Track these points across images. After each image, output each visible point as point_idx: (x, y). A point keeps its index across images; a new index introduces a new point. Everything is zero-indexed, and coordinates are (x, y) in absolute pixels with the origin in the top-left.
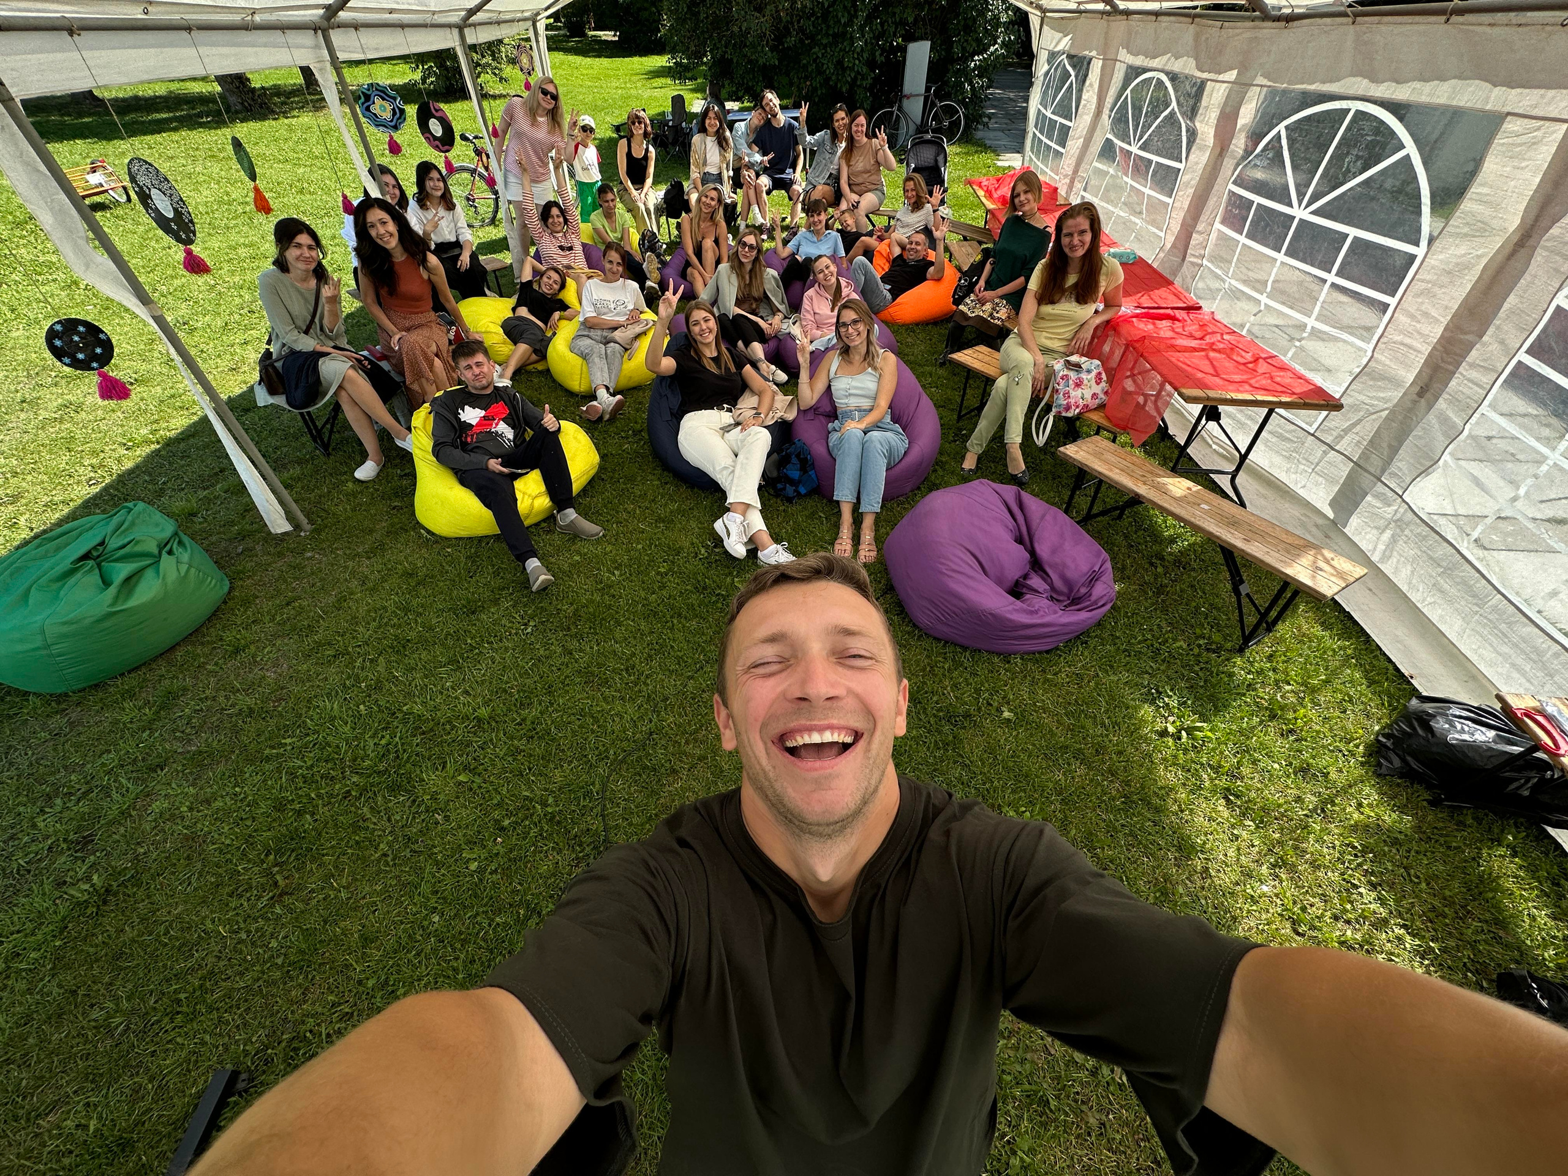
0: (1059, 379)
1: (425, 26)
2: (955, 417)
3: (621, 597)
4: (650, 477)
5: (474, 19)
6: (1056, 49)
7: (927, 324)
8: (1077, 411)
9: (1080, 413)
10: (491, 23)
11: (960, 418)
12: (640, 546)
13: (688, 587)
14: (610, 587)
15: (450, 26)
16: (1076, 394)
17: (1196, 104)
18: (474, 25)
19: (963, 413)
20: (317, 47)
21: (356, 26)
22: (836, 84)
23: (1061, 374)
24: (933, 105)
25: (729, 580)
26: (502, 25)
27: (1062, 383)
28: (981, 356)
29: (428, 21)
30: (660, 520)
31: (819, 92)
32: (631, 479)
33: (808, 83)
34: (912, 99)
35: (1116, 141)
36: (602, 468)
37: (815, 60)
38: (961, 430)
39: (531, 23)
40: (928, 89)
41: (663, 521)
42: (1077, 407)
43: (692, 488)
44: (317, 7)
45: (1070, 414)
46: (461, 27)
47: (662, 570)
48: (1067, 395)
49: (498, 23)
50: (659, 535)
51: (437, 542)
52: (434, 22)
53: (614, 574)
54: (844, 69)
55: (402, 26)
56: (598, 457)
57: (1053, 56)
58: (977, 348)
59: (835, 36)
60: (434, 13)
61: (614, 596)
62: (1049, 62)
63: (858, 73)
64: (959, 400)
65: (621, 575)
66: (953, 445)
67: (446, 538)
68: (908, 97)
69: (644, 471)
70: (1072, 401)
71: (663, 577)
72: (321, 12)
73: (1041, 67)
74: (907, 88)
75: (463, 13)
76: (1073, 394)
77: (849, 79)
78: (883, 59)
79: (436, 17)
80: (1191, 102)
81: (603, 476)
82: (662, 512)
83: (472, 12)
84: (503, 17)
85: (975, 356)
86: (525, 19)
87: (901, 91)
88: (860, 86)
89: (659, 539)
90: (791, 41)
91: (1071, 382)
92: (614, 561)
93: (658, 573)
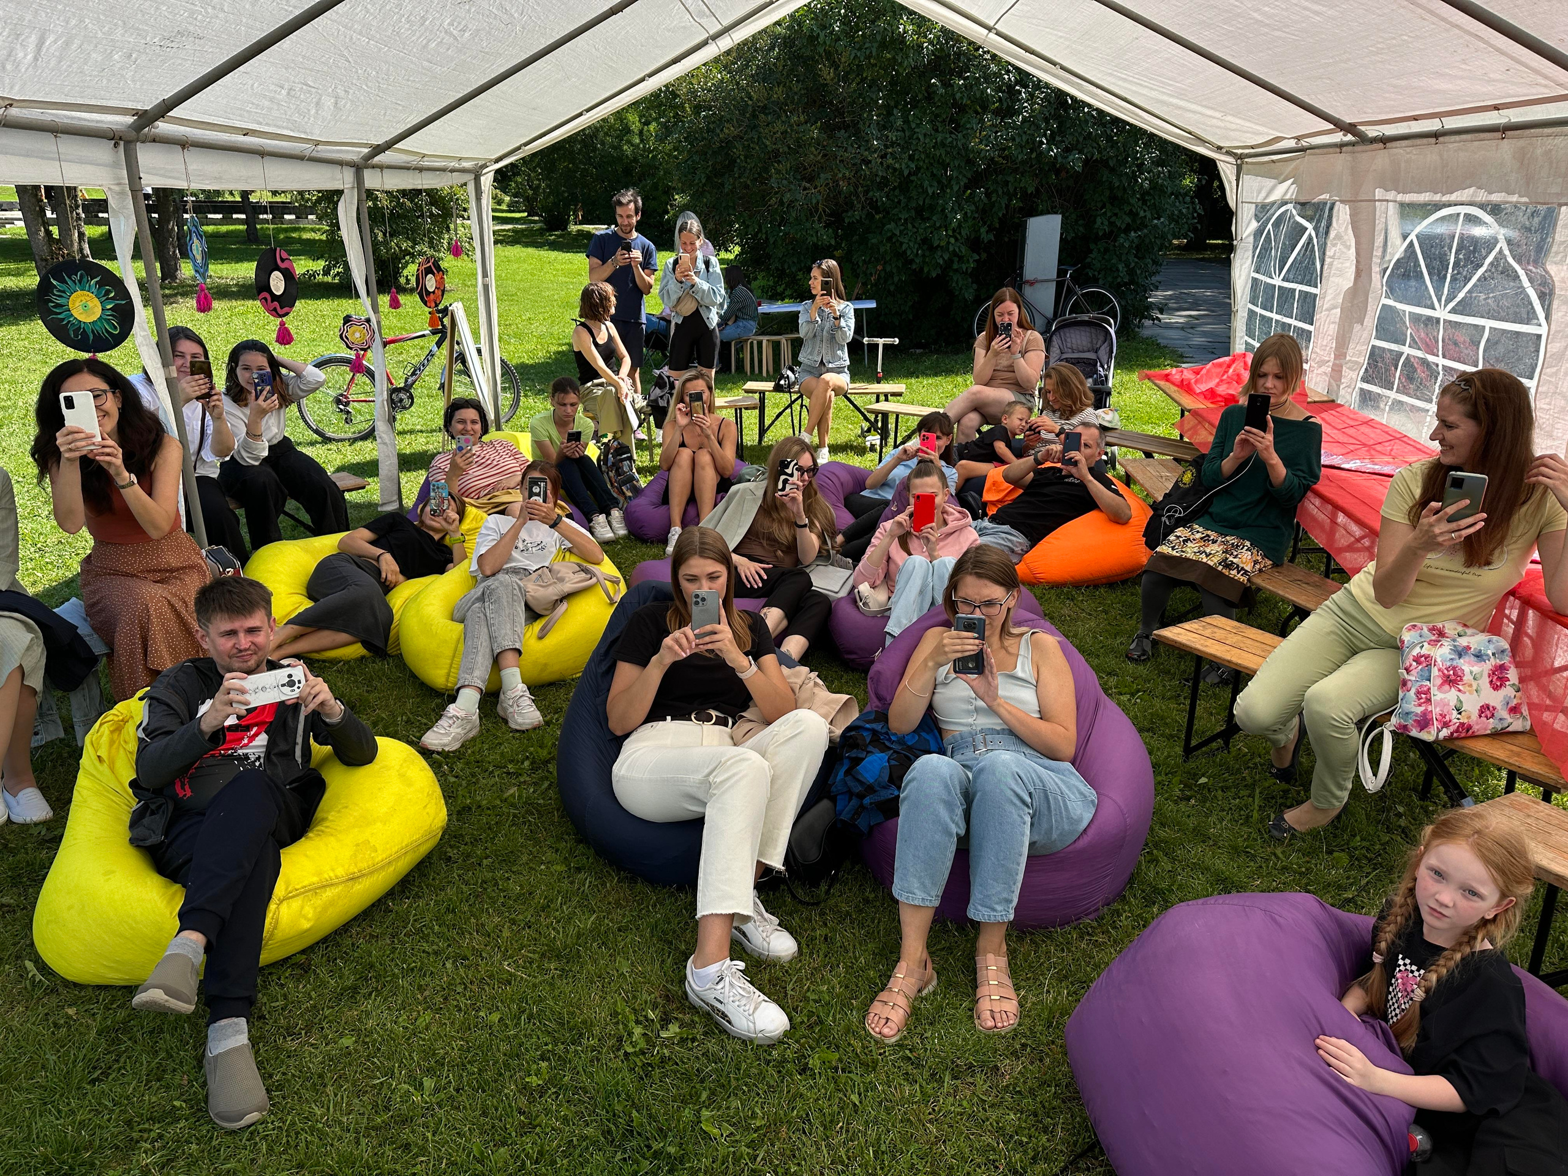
0: (1409, 661)
1: (300, 158)
2: (1179, 750)
3: (423, 1151)
4: (550, 855)
5: (379, 159)
6: (1268, 201)
7: (1096, 587)
8: (1445, 733)
9: (1450, 738)
10: (408, 169)
11: (1188, 751)
12: (495, 1017)
13: (589, 1131)
14: (405, 1121)
15: (341, 163)
16: (1444, 698)
17: (1543, 240)
18: (381, 167)
19: (1194, 743)
20: (115, 165)
21: (184, 144)
22: (922, 269)
23: (1416, 651)
24: (1070, 292)
25: (687, 1113)
26: (425, 174)
27: (1416, 669)
28: (1219, 634)
29: (307, 153)
30: (552, 953)
31: (896, 279)
32: (507, 859)
33: (879, 268)
34: (1037, 285)
35: (1400, 306)
36: (450, 836)
37: (889, 239)
38: (1195, 776)
39: (473, 176)
40: (1061, 273)
41: (558, 957)
42: (1446, 725)
43: (633, 880)
44: (123, 111)
45: (1428, 736)
46: (359, 168)
47: (534, 1081)
48: (1424, 696)
49: (421, 169)
50: (544, 991)
51: (54, 991)
52: (314, 154)
53: (420, 1087)
54: (932, 249)
55: (262, 153)
56: (444, 812)
57: (1263, 210)
58: (1208, 619)
59: (919, 211)
60: (317, 143)
61: (407, 1147)
62: (1257, 218)
63: (955, 254)
64: (1183, 719)
65: (437, 1090)
66: (1182, 806)
67: (75, 984)
68: (1032, 283)
69: (537, 842)
70: (1436, 711)
71: (532, 1101)
72: (130, 120)
73: (1245, 227)
74: (1029, 272)
75: (366, 150)
76: (1437, 696)
77: (941, 262)
78: (991, 237)
79: (320, 147)
80: (1535, 238)
81: (451, 852)
82: (559, 937)
83: (378, 150)
84: (426, 163)
85: (1207, 633)
86: (463, 171)
87: (1021, 275)
88: (956, 270)
89: (541, 1000)
90: (856, 215)
91: (1435, 672)
92: (429, 1053)
93: (525, 1088)
